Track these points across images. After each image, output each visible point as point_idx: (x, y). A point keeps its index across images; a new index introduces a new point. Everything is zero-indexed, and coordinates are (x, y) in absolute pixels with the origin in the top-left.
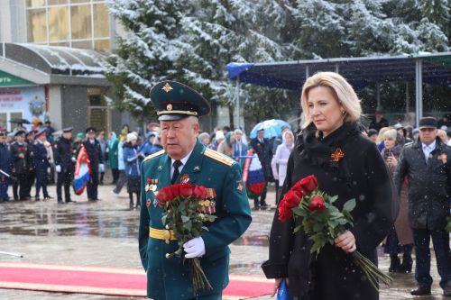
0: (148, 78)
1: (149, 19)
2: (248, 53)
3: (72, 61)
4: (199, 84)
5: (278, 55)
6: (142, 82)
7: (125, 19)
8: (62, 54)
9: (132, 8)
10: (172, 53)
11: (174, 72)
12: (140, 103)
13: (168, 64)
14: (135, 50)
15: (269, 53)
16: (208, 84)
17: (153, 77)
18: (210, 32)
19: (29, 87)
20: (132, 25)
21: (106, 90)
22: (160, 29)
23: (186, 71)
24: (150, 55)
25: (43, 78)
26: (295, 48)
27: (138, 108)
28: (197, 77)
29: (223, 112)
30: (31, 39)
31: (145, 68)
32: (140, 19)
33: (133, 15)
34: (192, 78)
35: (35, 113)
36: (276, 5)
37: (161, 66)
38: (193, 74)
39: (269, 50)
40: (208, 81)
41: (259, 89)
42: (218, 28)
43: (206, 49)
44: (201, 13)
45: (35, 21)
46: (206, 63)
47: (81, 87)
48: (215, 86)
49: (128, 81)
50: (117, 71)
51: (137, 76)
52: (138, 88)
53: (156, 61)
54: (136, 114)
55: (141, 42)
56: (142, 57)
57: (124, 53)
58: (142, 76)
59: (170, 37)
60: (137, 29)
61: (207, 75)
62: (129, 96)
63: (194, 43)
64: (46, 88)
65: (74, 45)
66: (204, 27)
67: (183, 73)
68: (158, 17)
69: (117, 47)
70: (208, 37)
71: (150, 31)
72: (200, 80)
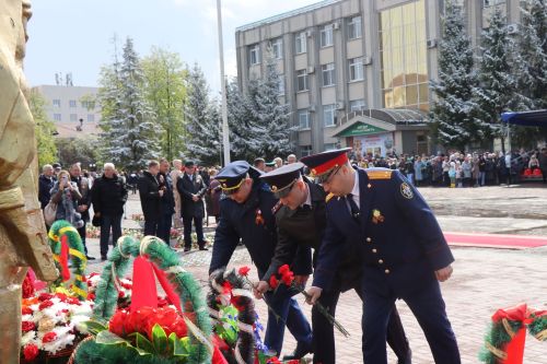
0: (452, 125)
1: (452, 90)
2: (513, 107)
3: (408, 118)
4: (483, 126)
5: (533, 106)
6: (449, 126)
7: (438, 91)
8: (402, 113)
9: (442, 84)
10: (466, 109)
11: (467, 120)
12: (447, 138)
13: (464, 115)
14: (444, 109)
15: (527, 106)
16: (489, 126)
17: (455, 124)
18: (489, 95)
19: (383, 132)
20: (441, 94)
21: (427, 132)
22: (459, 96)
23: (475, 119)
24: (453, 111)
25: (392, 127)
26: (544, 102)
27: (447, 142)
28: (482, 122)
29: (497, 142)
30: (384, 106)
31: (450, 119)
32: (447, 91)
33: (442, 88)
34: (479, 123)
35: (388, 147)
36: (531, 77)
37: (459, 117)
38: (479, 121)
39: (526, 103)
40: (488, 124)
41: (522, 128)
42: (494, 92)
43: (486, 106)
44: (483, 85)
45: (386, 96)
46: (487, 113)
47: (413, 131)
48: (493, 127)
49: (441, 127)
50: (434, 121)
51: (446, 124)
52: (447, 130)
53: (457, 114)
54: (445, 145)
55: (447, 104)
56: (449, 113)
57: (438, 111)
58: (448, 123)
59: (465, 100)
60: (445, 97)
61: (488, 120)
62: (441, 135)
63: (479, 102)
64: (393, 133)
65: (408, 108)
66: (485, 93)
67: (473, 120)
68: (458, 89)
69: (433, 107)
70: (488, 99)
71: (452, 97)
72: (483, 124)
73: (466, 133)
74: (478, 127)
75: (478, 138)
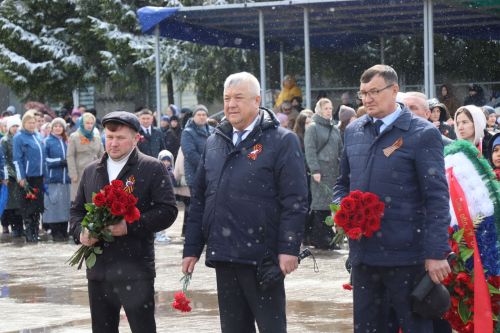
0: (37, 31)
4: (114, 40)
6: (25, 36)
11: (77, 21)
12: (23, 70)
13: (67, 8)
16: (128, 40)
17: (44, 30)
23: (94, 19)
27: (19, 78)
28: (112, 29)
31: (29, 15)
34: (104, 30)
38: (104, 25)
40: (129, 35)
41: (205, 48)
46: (126, 7)
48: (137, 44)
51: (18, 28)
54: (16, 88)
58: (25, 28)
61: (126, 26)
62: (7, 60)
67: (89, 23)
72: (116, 34)
73: (73, 59)
74: (103, 44)
75: (103, 71)
